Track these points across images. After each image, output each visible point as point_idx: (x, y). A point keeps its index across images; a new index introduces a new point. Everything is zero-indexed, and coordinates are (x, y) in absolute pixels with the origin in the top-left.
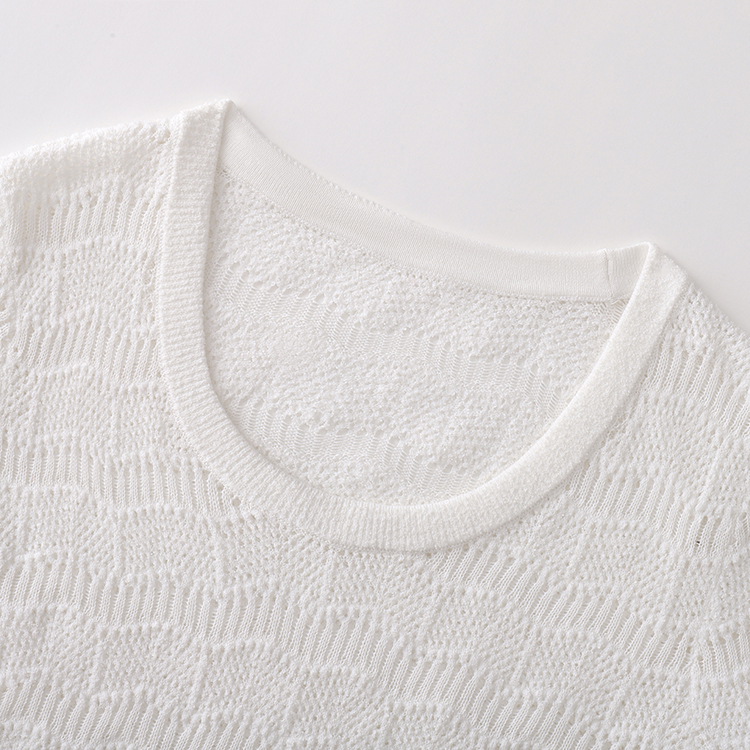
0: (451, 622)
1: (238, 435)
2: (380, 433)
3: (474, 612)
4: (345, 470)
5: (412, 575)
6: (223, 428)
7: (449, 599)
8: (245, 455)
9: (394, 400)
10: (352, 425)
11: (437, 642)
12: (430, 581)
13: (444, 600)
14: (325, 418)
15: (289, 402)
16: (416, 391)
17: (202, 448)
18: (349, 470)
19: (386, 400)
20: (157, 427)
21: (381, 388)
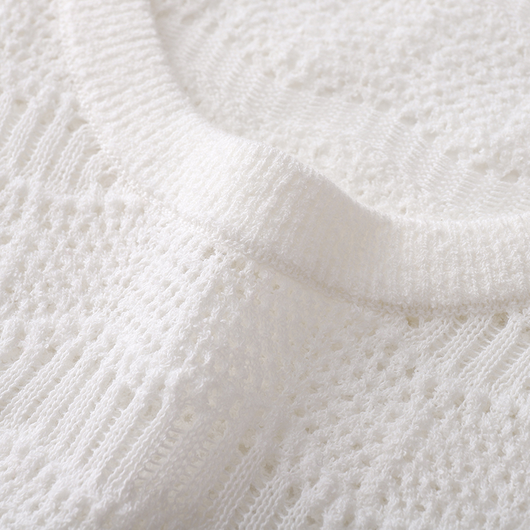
0: (449, 465)
1: (163, 63)
2: (385, 105)
3: (510, 450)
4: (311, 154)
5: (369, 354)
6: (142, 48)
7: (450, 413)
8: (161, 95)
9: (417, 55)
10: (342, 83)
11: (409, 502)
12: (410, 372)
13: (436, 415)
14: (302, 63)
15: (256, 31)
16: (464, 45)
17: (89, 76)
18: (316, 155)
19: (403, 53)
20: (18, 27)
21: (398, 31)
